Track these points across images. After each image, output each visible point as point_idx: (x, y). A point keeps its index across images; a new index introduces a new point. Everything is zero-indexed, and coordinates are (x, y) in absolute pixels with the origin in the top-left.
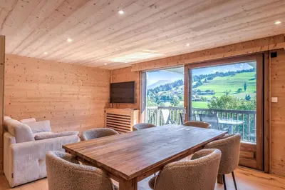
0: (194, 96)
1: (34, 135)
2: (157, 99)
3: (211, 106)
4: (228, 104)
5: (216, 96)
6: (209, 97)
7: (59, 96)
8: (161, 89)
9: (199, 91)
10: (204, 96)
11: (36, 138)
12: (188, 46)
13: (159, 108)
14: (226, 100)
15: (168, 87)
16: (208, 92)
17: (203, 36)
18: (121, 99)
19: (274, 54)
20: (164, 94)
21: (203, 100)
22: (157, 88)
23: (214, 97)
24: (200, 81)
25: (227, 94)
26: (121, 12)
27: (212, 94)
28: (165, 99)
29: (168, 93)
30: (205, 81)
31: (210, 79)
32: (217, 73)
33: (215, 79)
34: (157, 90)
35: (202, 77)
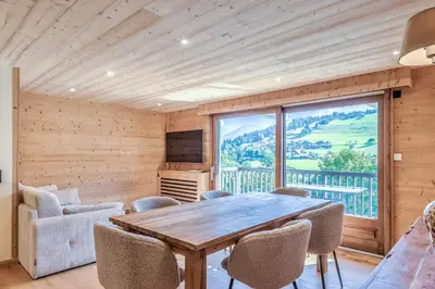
0: (298, 151)
1: (61, 208)
2: (239, 156)
3: (324, 167)
4: (350, 163)
5: (332, 150)
6: (322, 152)
7: (90, 152)
8: (245, 139)
9: (305, 142)
10: (314, 151)
11: (66, 212)
12: (278, 81)
13: (240, 169)
14: (347, 156)
15: (256, 137)
16: (321, 145)
17: (297, 69)
18: (183, 156)
19: (397, 94)
20: (250, 148)
21: (313, 157)
22: (239, 138)
23: (330, 153)
24: (307, 127)
25: (351, 147)
26: (185, 42)
27: (326, 147)
28: (251, 155)
29: (256, 147)
30: (316, 127)
31: (323, 123)
32: (335, 114)
33: (331, 123)
34: (238, 141)
35: (312, 120)
